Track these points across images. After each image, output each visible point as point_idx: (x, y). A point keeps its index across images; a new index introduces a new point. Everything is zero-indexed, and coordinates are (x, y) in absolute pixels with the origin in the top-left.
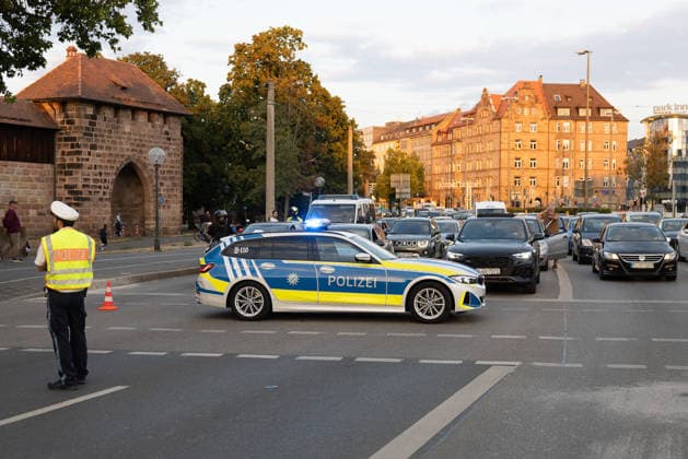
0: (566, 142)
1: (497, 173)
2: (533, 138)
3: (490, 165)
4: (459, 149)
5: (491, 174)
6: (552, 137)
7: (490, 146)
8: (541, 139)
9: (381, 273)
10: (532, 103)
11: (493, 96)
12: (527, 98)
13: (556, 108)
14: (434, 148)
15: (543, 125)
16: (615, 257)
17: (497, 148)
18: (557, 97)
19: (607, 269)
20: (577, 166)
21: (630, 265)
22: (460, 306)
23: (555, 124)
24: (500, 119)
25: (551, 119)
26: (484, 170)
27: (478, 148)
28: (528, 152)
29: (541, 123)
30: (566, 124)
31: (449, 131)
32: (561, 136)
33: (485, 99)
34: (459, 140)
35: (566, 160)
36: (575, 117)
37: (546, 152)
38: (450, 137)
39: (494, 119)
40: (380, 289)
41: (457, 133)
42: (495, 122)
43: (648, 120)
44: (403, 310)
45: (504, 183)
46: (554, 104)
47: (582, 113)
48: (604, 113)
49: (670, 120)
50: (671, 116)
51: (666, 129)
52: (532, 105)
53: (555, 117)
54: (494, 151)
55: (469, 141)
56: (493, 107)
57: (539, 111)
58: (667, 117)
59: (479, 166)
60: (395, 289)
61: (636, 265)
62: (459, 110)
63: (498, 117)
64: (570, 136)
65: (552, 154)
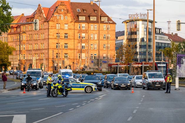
0: (83, 35)
1: (47, 51)
2: (66, 32)
3: (42, 47)
4: (24, 37)
5: (44, 51)
6: (76, 32)
7: (42, 36)
8: (70, 33)
9: (80, 85)
10: (65, 13)
11: (44, 9)
12: (62, 11)
13: (78, 16)
14: (9, 36)
15: (71, 25)
16: (117, 84)
17: (47, 37)
18: (78, 10)
19: (115, 87)
20: (90, 48)
21: (120, 86)
22: (94, 90)
23: (77, 25)
24: (48, 22)
25: (75, 22)
26: (39, 50)
27: (35, 37)
28: (63, 40)
29: (70, 24)
30: (84, 25)
31: (18, 27)
32: (80, 31)
33: (39, 10)
34: (24, 32)
35: (83, 44)
36: (88, 21)
37: (73, 40)
38: (19, 30)
39: (45, 22)
40: (80, 87)
41: (23, 28)
42: (45, 24)
43: (126, 22)
44: (84, 91)
45: (51, 56)
46: (77, 14)
47: (92, 19)
48: (103, 19)
49: (138, 22)
50: (138, 20)
51: (136, 27)
52: (65, 14)
53: (78, 21)
54: (45, 39)
55: (30, 33)
56: (44, 15)
57: (69, 18)
58: (136, 20)
59: (36, 47)
60: (83, 87)
61: (122, 86)
62: (23, 14)
63: (47, 20)
64: (86, 32)
65: (76, 41)
